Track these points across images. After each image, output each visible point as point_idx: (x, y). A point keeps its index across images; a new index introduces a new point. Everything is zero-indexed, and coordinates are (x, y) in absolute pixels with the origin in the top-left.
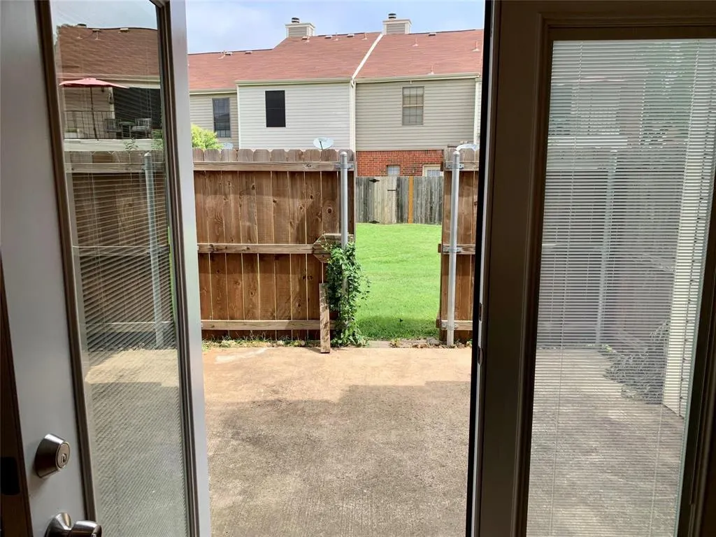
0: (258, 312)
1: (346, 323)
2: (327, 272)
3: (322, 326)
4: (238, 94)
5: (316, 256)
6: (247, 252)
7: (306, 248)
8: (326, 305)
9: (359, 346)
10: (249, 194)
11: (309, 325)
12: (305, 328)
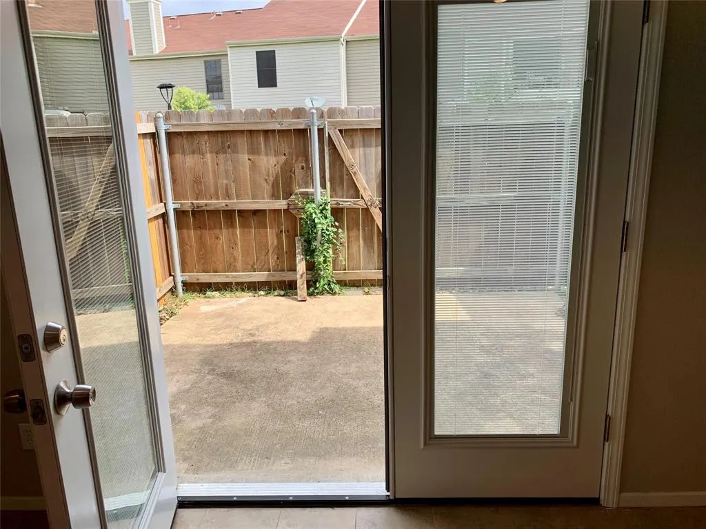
0: (239, 264)
1: (322, 273)
2: (302, 226)
3: (298, 276)
4: (229, 55)
5: (291, 211)
6: (226, 209)
7: (281, 204)
8: (302, 257)
9: (334, 294)
10: (225, 152)
11: (288, 276)
12: (285, 279)
